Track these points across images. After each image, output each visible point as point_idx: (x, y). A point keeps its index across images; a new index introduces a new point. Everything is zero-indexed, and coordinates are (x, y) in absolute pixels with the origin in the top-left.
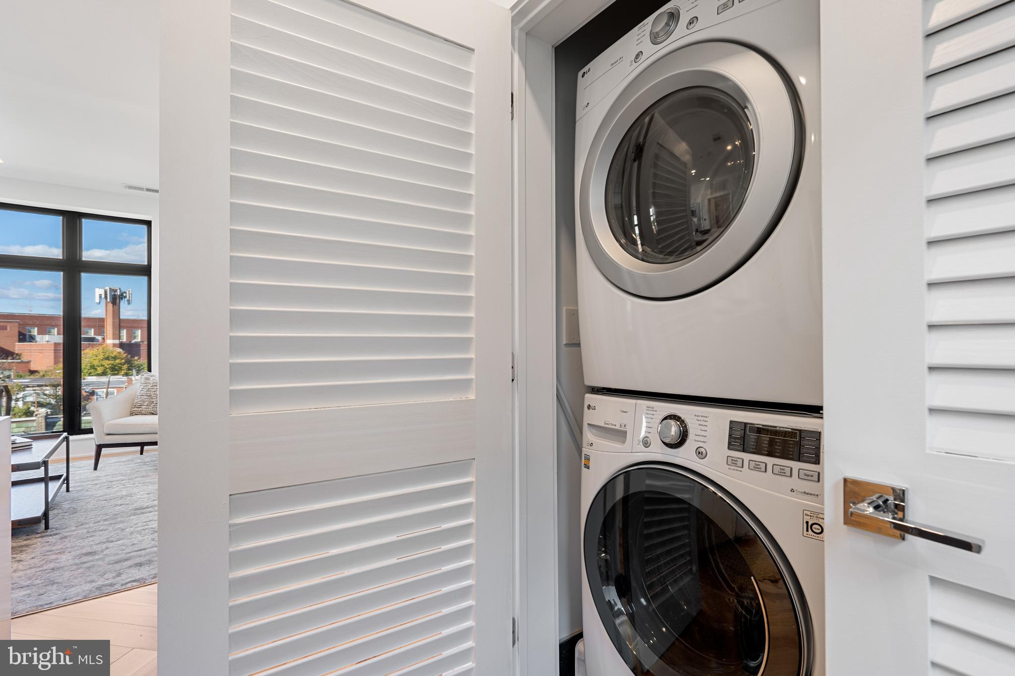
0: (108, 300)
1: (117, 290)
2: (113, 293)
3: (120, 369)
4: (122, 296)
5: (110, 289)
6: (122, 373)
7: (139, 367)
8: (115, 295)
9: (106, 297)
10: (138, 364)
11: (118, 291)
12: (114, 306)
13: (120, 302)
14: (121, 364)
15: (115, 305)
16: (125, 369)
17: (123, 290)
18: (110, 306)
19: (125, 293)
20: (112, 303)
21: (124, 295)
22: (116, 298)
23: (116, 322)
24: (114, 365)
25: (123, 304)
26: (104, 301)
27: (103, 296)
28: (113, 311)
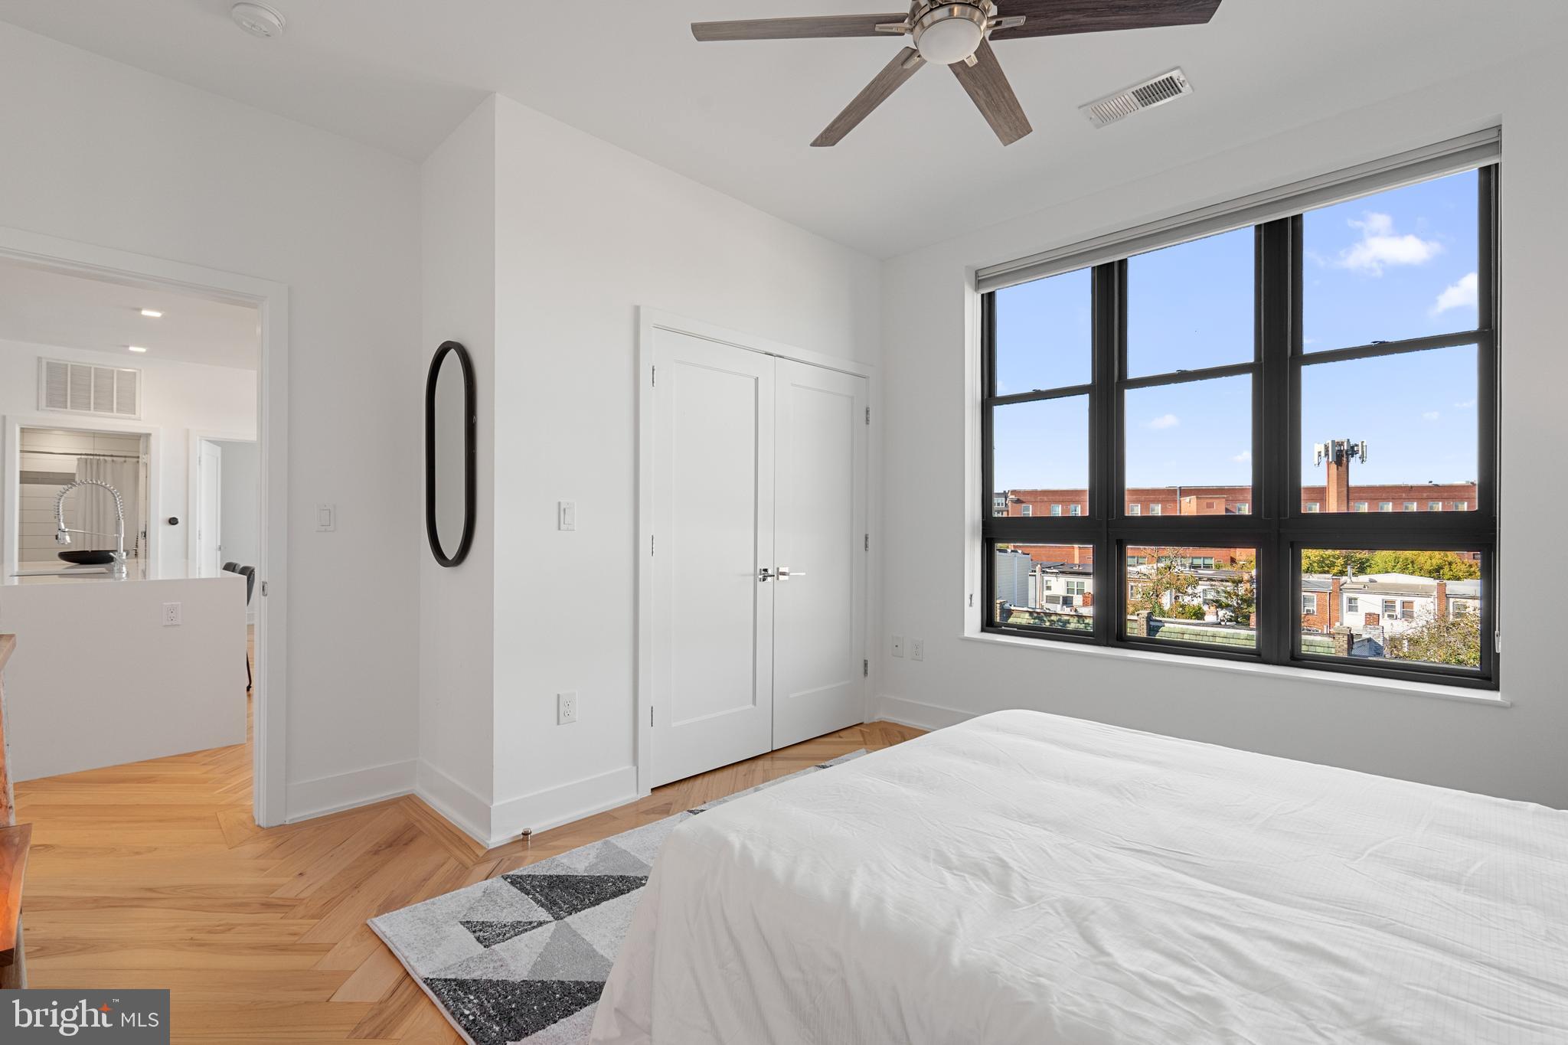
0: (1330, 460)
1: (1343, 443)
2: (1337, 448)
3: (1333, 564)
4: (1352, 451)
5: (1333, 442)
6: (1335, 571)
7: (1362, 563)
8: (1341, 451)
9: (1327, 454)
10: (1360, 559)
11: (1345, 444)
12: (1339, 467)
13: (1348, 461)
14: (1334, 557)
15: (1341, 466)
16: (1339, 565)
17: (1352, 443)
18: (1334, 466)
19: (1357, 445)
20: (1336, 463)
21: (1356, 449)
22: (1343, 456)
23: (1342, 491)
24: (1323, 557)
25: (1354, 463)
26: (1324, 460)
27: (1323, 454)
28: (1338, 475)
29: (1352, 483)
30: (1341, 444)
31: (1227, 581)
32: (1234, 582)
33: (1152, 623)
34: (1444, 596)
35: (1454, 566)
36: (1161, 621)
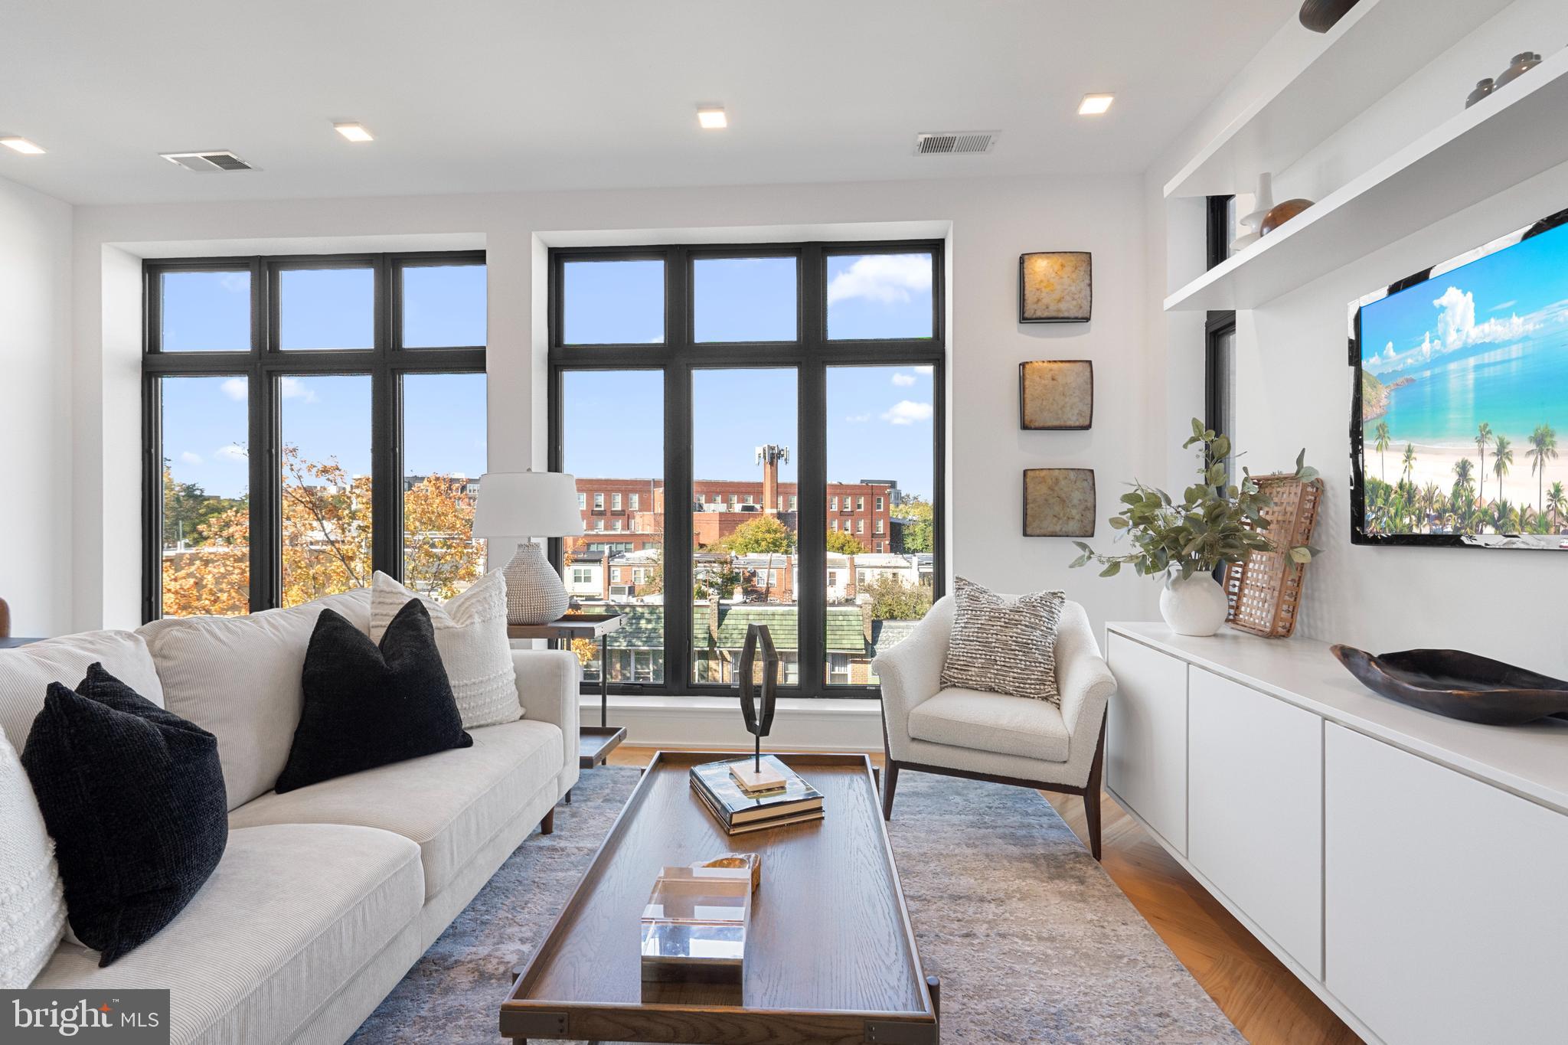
0: (767, 460)
2: (771, 452)
3: (780, 545)
4: (779, 455)
5: (768, 446)
6: (782, 550)
8: (773, 454)
9: (764, 456)
11: (776, 449)
12: (772, 466)
13: (777, 461)
14: (781, 539)
17: (780, 448)
18: (768, 466)
19: (782, 450)
20: (770, 463)
21: (782, 453)
22: (774, 458)
23: (773, 487)
24: (775, 540)
25: (781, 464)
26: (762, 461)
27: (762, 456)
28: (771, 473)
29: (779, 481)
30: (773, 448)
31: (714, 562)
32: (722, 563)
33: (721, 607)
34: (854, 567)
35: (850, 544)
36: (728, 605)
